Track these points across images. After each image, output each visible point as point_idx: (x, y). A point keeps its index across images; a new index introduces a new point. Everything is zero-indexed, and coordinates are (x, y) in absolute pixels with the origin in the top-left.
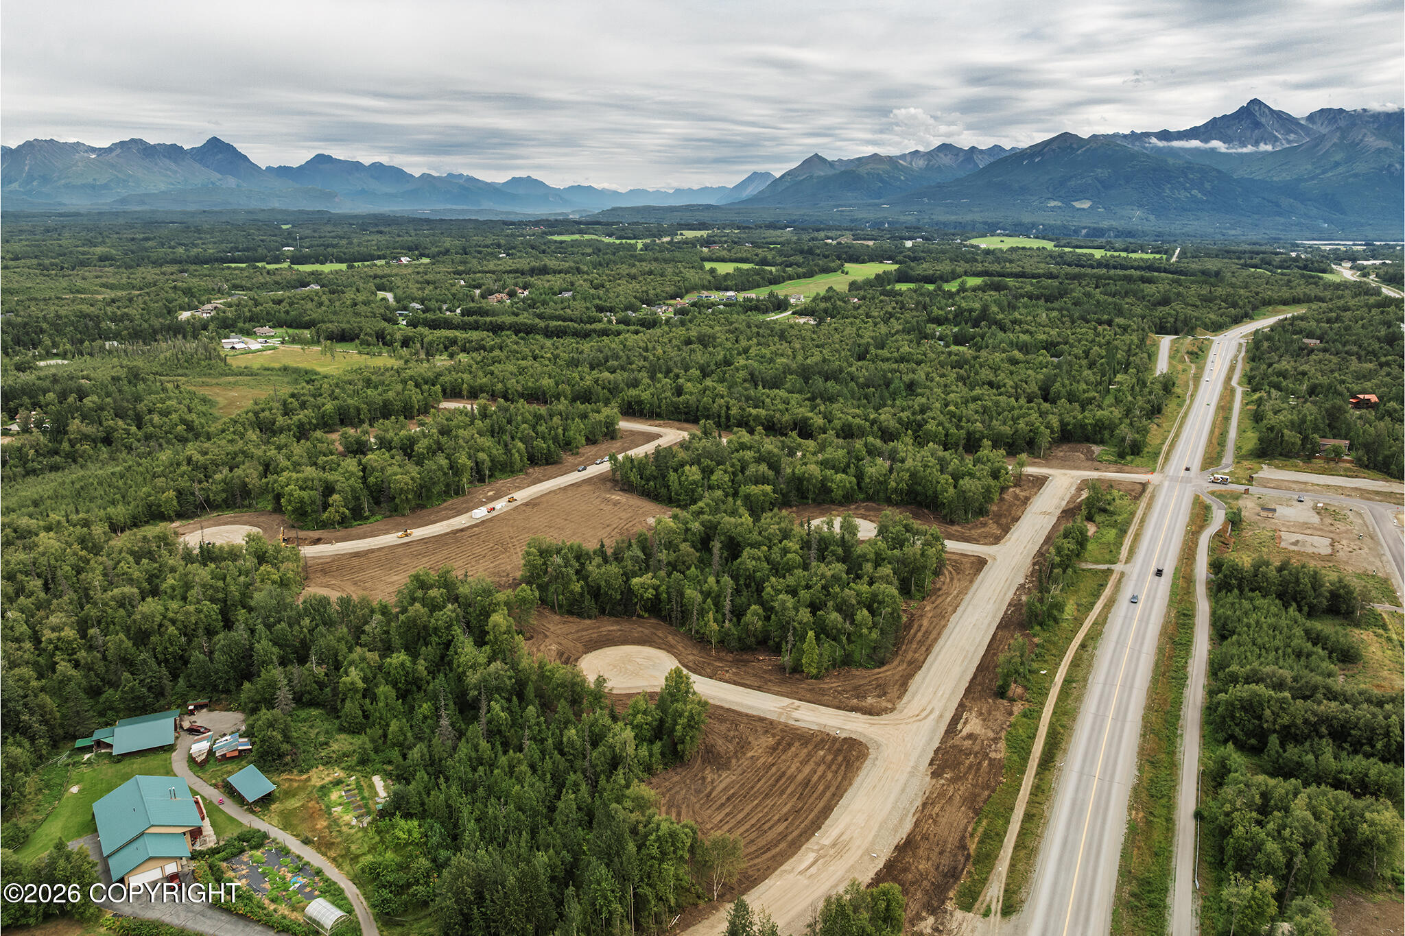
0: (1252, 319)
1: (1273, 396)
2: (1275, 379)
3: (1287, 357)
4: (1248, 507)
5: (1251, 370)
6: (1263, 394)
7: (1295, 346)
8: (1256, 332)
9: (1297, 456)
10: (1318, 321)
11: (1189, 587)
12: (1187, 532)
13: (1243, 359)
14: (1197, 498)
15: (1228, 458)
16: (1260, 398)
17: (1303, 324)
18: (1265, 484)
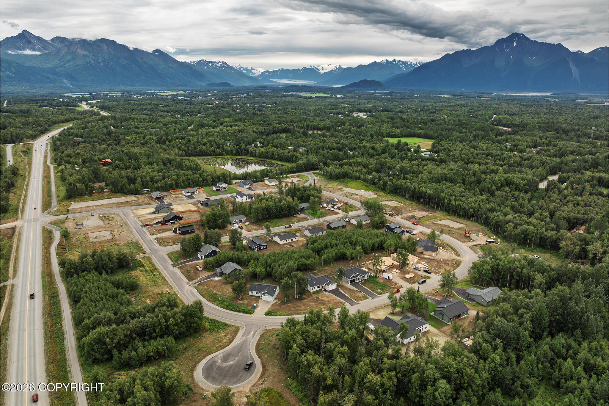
0: (50, 131)
1: (68, 167)
2: (66, 158)
3: (69, 147)
4: (70, 226)
5: (55, 156)
6: (63, 167)
7: (72, 142)
8: (53, 137)
9: (85, 194)
10: (78, 129)
11: (51, 280)
12: (43, 248)
13: (50, 151)
14: (44, 228)
15: (54, 203)
16: (62, 169)
17: (72, 131)
18: (75, 211)
